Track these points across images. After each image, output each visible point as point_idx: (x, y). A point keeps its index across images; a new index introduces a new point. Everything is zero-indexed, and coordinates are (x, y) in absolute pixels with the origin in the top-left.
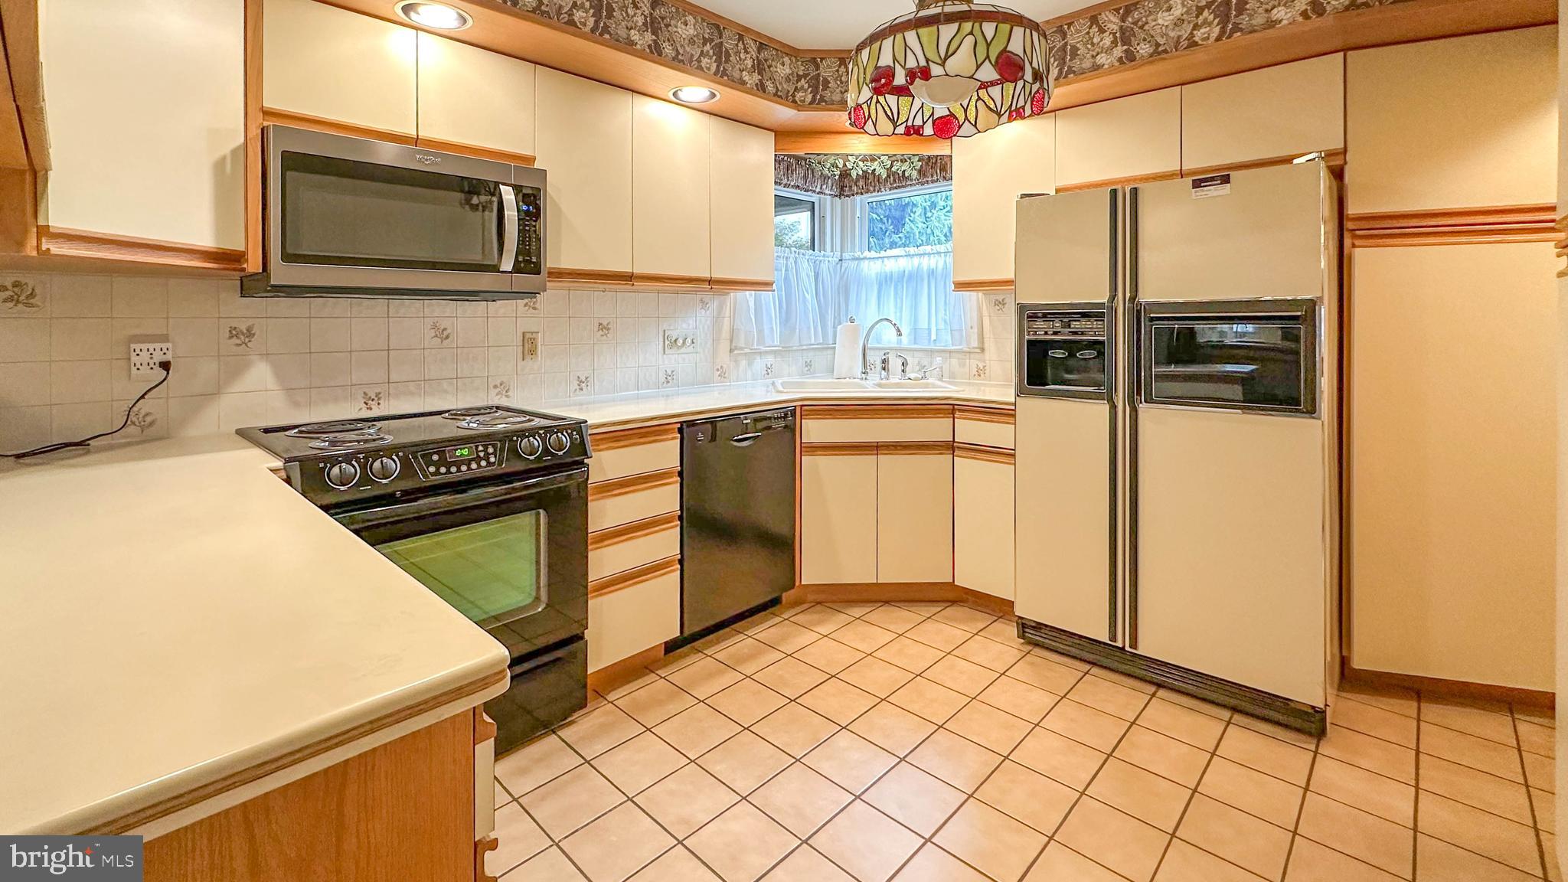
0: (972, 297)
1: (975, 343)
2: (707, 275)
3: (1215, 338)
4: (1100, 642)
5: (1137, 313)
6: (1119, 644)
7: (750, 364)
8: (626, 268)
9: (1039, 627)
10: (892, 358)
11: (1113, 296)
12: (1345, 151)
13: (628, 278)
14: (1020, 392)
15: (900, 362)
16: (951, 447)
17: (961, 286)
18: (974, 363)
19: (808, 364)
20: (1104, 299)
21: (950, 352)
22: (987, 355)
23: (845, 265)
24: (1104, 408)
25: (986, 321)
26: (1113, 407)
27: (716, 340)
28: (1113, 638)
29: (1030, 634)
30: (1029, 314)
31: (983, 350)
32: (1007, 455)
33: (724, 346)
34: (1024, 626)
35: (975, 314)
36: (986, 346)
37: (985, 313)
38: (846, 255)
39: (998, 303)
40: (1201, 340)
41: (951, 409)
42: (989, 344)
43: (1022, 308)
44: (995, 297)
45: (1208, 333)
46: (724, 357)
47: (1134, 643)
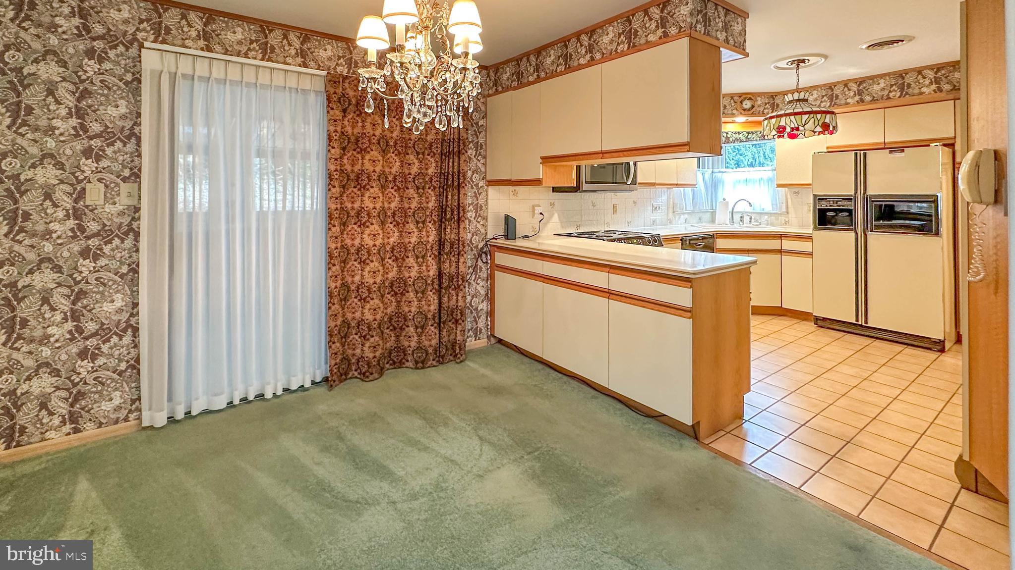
0: (783, 190)
1: (784, 210)
2: (676, 182)
3: (905, 209)
4: (851, 323)
5: (866, 198)
6: (860, 323)
7: (679, 218)
8: (653, 181)
9: (824, 319)
10: (745, 215)
11: (856, 192)
12: (955, 137)
13: (654, 184)
14: (816, 229)
15: (748, 218)
16: (780, 251)
17: (779, 186)
18: (783, 219)
19: (700, 219)
20: (853, 193)
21: (771, 213)
22: (790, 216)
23: (714, 175)
24: (853, 234)
25: (789, 201)
26: (857, 234)
27: (668, 209)
28: (857, 320)
29: (819, 323)
30: (819, 199)
31: (788, 213)
32: (810, 254)
33: (671, 210)
34: (817, 319)
35: (784, 198)
36: (790, 210)
37: (789, 196)
38: (715, 170)
39: (795, 193)
40: (897, 209)
41: (780, 236)
42: (791, 210)
43: (815, 196)
44: (793, 190)
45: (901, 207)
46: (671, 215)
47: (866, 323)
